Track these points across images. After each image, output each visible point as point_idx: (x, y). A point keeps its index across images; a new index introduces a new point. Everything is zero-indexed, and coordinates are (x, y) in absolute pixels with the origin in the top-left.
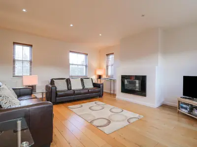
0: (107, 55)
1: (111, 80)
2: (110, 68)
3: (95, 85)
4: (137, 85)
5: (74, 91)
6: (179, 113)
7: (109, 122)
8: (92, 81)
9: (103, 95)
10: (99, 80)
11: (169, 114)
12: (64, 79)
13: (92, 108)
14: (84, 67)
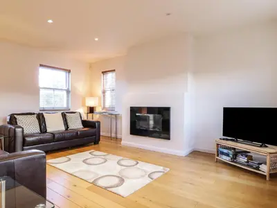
0: (103, 72)
1: (112, 114)
2: (108, 94)
3: (85, 123)
4: (151, 122)
5: (53, 134)
6: (218, 161)
7: (122, 181)
8: (81, 117)
9: (99, 140)
10: (91, 114)
11: (203, 164)
12: (34, 114)
13: (88, 161)
14: (65, 93)
